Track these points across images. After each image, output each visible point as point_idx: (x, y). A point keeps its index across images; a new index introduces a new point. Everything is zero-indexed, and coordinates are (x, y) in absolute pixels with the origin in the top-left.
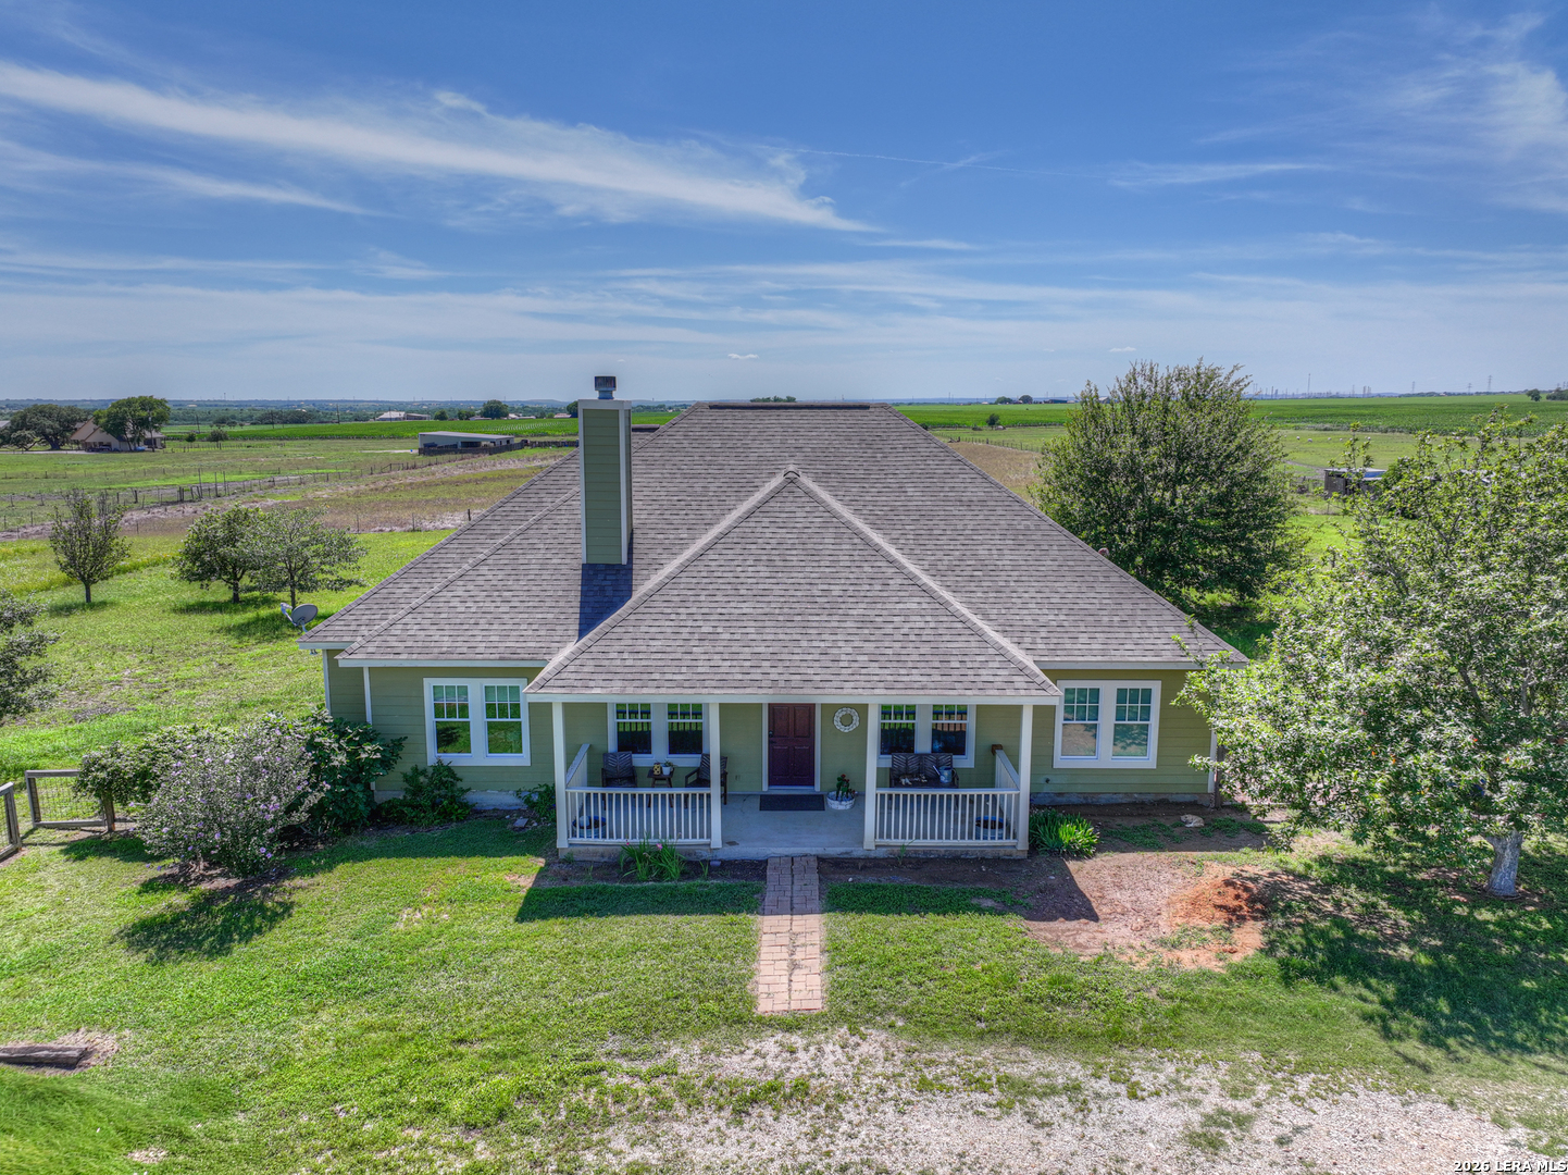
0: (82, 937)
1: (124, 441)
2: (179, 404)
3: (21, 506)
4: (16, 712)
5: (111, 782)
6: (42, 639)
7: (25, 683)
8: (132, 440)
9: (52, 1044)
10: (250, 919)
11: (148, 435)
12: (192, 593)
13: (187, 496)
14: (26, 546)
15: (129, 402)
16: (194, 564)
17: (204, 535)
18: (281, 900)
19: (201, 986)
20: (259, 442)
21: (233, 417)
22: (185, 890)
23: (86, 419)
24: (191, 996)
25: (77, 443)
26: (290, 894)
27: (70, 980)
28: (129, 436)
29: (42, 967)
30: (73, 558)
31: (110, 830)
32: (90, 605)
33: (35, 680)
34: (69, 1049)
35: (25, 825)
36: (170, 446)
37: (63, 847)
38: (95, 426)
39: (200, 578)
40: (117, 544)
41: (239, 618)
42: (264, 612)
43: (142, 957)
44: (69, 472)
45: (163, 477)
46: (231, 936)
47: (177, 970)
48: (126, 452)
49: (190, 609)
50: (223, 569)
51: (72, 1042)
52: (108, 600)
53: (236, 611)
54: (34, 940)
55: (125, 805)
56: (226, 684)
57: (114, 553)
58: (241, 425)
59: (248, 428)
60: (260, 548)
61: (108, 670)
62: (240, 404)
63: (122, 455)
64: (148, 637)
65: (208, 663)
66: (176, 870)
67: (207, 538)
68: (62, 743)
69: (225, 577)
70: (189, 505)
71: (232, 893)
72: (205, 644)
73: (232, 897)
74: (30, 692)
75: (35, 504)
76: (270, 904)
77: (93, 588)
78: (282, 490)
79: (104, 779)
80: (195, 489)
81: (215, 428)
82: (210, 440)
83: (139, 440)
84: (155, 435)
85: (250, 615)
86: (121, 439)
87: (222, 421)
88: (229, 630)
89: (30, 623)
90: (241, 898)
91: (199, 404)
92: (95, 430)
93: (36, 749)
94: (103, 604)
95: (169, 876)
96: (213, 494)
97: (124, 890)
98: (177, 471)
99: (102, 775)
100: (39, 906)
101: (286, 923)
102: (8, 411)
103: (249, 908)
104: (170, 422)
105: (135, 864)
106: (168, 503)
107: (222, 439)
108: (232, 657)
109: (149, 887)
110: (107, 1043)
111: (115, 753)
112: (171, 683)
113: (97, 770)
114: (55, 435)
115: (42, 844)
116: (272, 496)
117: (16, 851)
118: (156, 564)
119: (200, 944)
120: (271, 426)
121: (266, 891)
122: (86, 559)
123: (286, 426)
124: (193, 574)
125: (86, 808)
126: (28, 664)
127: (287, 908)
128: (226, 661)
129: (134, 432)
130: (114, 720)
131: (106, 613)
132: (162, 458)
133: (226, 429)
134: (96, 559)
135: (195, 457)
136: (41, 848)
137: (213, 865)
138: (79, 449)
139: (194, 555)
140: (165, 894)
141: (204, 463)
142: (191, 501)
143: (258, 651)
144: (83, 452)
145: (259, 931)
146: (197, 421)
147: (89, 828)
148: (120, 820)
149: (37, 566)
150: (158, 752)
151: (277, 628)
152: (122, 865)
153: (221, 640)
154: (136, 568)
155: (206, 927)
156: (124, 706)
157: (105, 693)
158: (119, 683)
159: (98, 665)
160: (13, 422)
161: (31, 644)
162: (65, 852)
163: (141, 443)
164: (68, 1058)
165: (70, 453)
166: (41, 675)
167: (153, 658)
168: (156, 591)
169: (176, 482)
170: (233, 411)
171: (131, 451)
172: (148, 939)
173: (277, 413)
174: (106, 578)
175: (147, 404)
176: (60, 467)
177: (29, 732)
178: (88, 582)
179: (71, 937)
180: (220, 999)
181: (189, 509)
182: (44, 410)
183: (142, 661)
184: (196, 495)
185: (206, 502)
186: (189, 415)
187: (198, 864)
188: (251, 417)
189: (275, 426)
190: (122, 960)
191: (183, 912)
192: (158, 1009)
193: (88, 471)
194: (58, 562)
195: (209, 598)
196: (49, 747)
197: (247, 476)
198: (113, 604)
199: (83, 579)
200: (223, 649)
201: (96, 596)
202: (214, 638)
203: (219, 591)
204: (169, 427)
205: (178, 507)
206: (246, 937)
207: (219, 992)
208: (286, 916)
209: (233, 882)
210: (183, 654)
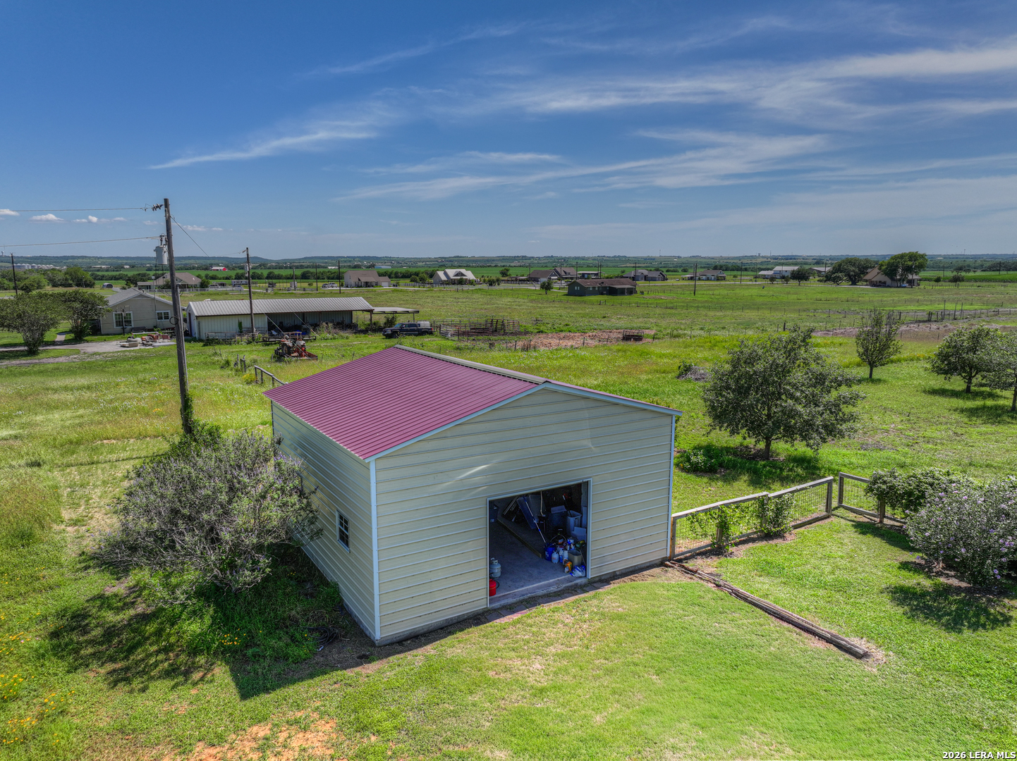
0: (864, 582)
1: (895, 280)
2: (933, 257)
3: (833, 317)
4: (835, 436)
5: (888, 493)
6: (858, 396)
7: (844, 421)
8: (899, 280)
9: (847, 639)
10: (977, 615)
11: (910, 277)
12: (938, 382)
13: (934, 318)
14: (838, 340)
15: (902, 256)
16: (943, 362)
17: (954, 344)
18: (1001, 611)
19: (940, 645)
20: (987, 284)
21: (969, 266)
22: (929, 577)
23: (874, 267)
24: (934, 650)
25: (866, 281)
26: (1009, 609)
27: (858, 605)
28: (898, 277)
29: (841, 591)
30: (866, 350)
31: (881, 522)
32: (871, 380)
33: (849, 421)
34: (858, 647)
35: (835, 503)
36: (923, 284)
37: (854, 523)
38: (879, 271)
39: (946, 372)
40: (894, 345)
41: (970, 404)
42: (989, 403)
43: (900, 610)
44: (860, 299)
45: (917, 304)
46: (962, 621)
47: (923, 628)
48: (895, 287)
49: (934, 392)
50: (963, 368)
51: (861, 644)
52: (882, 379)
53: (968, 399)
54: (837, 573)
55: (894, 509)
56: (960, 447)
57: (891, 350)
58: (975, 272)
59: (979, 273)
60: (996, 358)
61: (881, 422)
62: (975, 257)
63: (892, 289)
64: (906, 406)
65: (946, 431)
66: (923, 562)
67: (955, 346)
68: (854, 460)
69: (963, 374)
70: (935, 323)
71: (963, 592)
72: (944, 417)
73: (963, 595)
74: (844, 426)
75: (841, 316)
76: (992, 611)
77: (874, 369)
78: (1004, 318)
79: (884, 489)
80: (940, 313)
81: (955, 273)
82: (951, 281)
83: (903, 280)
84: (915, 277)
85: (979, 403)
86: (893, 279)
87: (960, 269)
88: (962, 411)
89: (850, 386)
90: (970, 598)
91: (945, 257)
92: (878, 273)
93: (840, 461)
94: (879, 381)
95: (918, 564)
96: (951, 317)
97: (889, 562)
98: (927, 301)
99: (884, 487)
100: (840, 554)
101: (1005, 629)
102: (830, 262)
103: (976, 607)
104: (926, 269)
105: (896, 549)
106: (920, 322)
107: (960, 281)
108: (964, 430)
109: (905, 566)
110: (879, 654)
111: (892, 474)
112: (920, 438)
113: (881, 483)
114: (855, 276)
115: (842, 517)
116: (996, 322)
117: (828, 517)
118: (912, 360)
119: (939, 618)
120: (997, 273)
121: (989, 601)
122: (874, 351)
123: (1009, 272)
124: (941, 370)
125: (869, 504)
126: (847, 409)
127: (1007, 620)
128: (959, 431)
129: (902, 275)
130: (884, 454)
131: (881, 386)
132: (917, 292)
133: (963, 274)
134: (880, 352)
135: (940, 292)
136: (842, 520)
137: (949, 567)
138: (867, 285)
139: (943, 356)
140: (916, 575)
141: (945, 297)
142: (935, 321)
143: (984, 429)
144: (869, 287)
145: (984, 626)
146: (944, 268)
147: (868, 517)
148: (888, 518)
149: (842, 353)
150: (921, 482)
151: (999, 416)
152: (888, 546)
153: (956, 416)
154: (899, 361)
155: (944, 608)
156: (890, 446)
157: (879, 437)
158: (887, 431)
159: (875, 418)
160: (834, 268)
161: (851, 398)
162: (855, 526)
163: (905, 282)
164: (857, 652)
165: (862, 287)
166: (852, 418)
167: (909, 420)
168: (912, 377)
169: (925, 308)
170: (969, 261)
171: (898, 287)
172: (905, 599)
173: (1004, 263)
174: (883, 365)
175: (913, 257)
176: (855, 295)
177: (836, 449)
178: (872, 365)
179: (858, 579)
180: (954, 661)
181: (934, 326)
182: (851, 261)
183: (902, 421)
184: (940, 317)
185: (946, 323)
186: (940, 265)
187: (938, 563)
188: (982, 266)
189: (1001, 272)
190: (888, 606)
191: (928, 591)
192: (911, 648)
193: (871, 299)
194: (858, 351)
195: (948, 387)
196: (847, 461)
197: (976, 307)
198: (885, 381)
199: (870, 364)
200: (957, 422)
201: (875, 376)
202: (951, 414)
203: (957, 383)
204: (926, 272)
205: (927, 324)
206: (975, 626)
207: (953, 656)
208: (1005, 625)
209: (964, 585)
210: (930, 421)
